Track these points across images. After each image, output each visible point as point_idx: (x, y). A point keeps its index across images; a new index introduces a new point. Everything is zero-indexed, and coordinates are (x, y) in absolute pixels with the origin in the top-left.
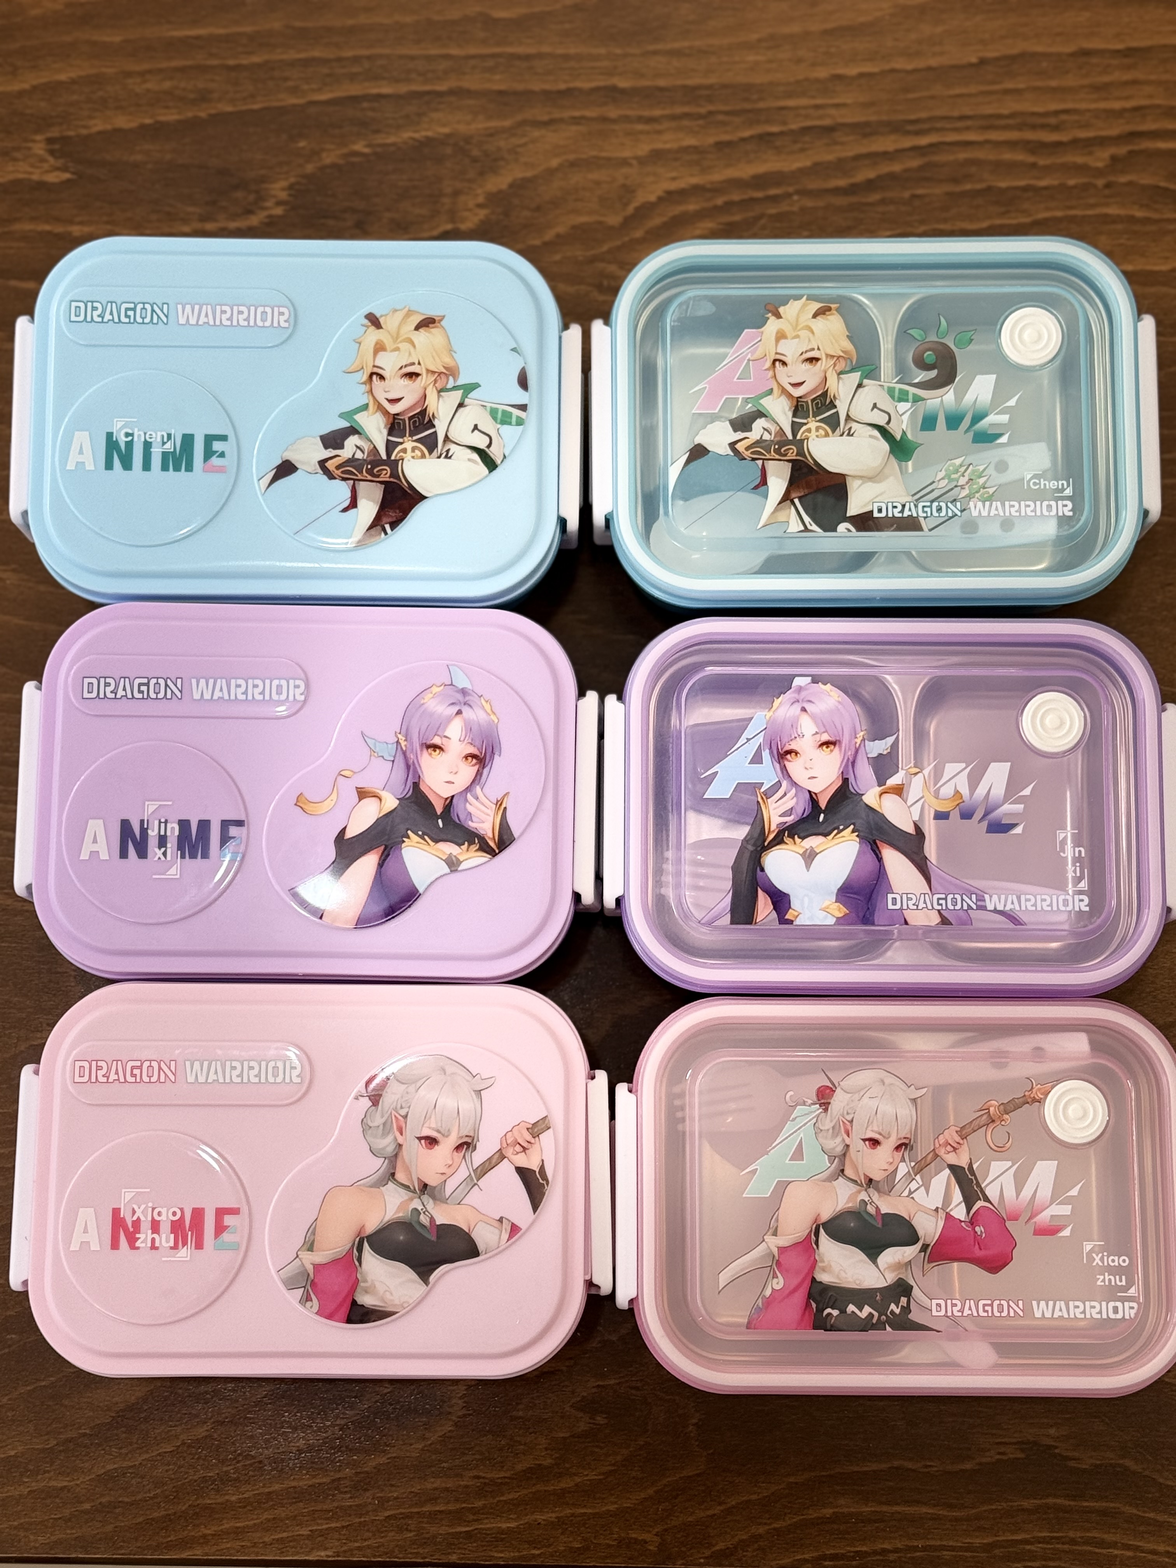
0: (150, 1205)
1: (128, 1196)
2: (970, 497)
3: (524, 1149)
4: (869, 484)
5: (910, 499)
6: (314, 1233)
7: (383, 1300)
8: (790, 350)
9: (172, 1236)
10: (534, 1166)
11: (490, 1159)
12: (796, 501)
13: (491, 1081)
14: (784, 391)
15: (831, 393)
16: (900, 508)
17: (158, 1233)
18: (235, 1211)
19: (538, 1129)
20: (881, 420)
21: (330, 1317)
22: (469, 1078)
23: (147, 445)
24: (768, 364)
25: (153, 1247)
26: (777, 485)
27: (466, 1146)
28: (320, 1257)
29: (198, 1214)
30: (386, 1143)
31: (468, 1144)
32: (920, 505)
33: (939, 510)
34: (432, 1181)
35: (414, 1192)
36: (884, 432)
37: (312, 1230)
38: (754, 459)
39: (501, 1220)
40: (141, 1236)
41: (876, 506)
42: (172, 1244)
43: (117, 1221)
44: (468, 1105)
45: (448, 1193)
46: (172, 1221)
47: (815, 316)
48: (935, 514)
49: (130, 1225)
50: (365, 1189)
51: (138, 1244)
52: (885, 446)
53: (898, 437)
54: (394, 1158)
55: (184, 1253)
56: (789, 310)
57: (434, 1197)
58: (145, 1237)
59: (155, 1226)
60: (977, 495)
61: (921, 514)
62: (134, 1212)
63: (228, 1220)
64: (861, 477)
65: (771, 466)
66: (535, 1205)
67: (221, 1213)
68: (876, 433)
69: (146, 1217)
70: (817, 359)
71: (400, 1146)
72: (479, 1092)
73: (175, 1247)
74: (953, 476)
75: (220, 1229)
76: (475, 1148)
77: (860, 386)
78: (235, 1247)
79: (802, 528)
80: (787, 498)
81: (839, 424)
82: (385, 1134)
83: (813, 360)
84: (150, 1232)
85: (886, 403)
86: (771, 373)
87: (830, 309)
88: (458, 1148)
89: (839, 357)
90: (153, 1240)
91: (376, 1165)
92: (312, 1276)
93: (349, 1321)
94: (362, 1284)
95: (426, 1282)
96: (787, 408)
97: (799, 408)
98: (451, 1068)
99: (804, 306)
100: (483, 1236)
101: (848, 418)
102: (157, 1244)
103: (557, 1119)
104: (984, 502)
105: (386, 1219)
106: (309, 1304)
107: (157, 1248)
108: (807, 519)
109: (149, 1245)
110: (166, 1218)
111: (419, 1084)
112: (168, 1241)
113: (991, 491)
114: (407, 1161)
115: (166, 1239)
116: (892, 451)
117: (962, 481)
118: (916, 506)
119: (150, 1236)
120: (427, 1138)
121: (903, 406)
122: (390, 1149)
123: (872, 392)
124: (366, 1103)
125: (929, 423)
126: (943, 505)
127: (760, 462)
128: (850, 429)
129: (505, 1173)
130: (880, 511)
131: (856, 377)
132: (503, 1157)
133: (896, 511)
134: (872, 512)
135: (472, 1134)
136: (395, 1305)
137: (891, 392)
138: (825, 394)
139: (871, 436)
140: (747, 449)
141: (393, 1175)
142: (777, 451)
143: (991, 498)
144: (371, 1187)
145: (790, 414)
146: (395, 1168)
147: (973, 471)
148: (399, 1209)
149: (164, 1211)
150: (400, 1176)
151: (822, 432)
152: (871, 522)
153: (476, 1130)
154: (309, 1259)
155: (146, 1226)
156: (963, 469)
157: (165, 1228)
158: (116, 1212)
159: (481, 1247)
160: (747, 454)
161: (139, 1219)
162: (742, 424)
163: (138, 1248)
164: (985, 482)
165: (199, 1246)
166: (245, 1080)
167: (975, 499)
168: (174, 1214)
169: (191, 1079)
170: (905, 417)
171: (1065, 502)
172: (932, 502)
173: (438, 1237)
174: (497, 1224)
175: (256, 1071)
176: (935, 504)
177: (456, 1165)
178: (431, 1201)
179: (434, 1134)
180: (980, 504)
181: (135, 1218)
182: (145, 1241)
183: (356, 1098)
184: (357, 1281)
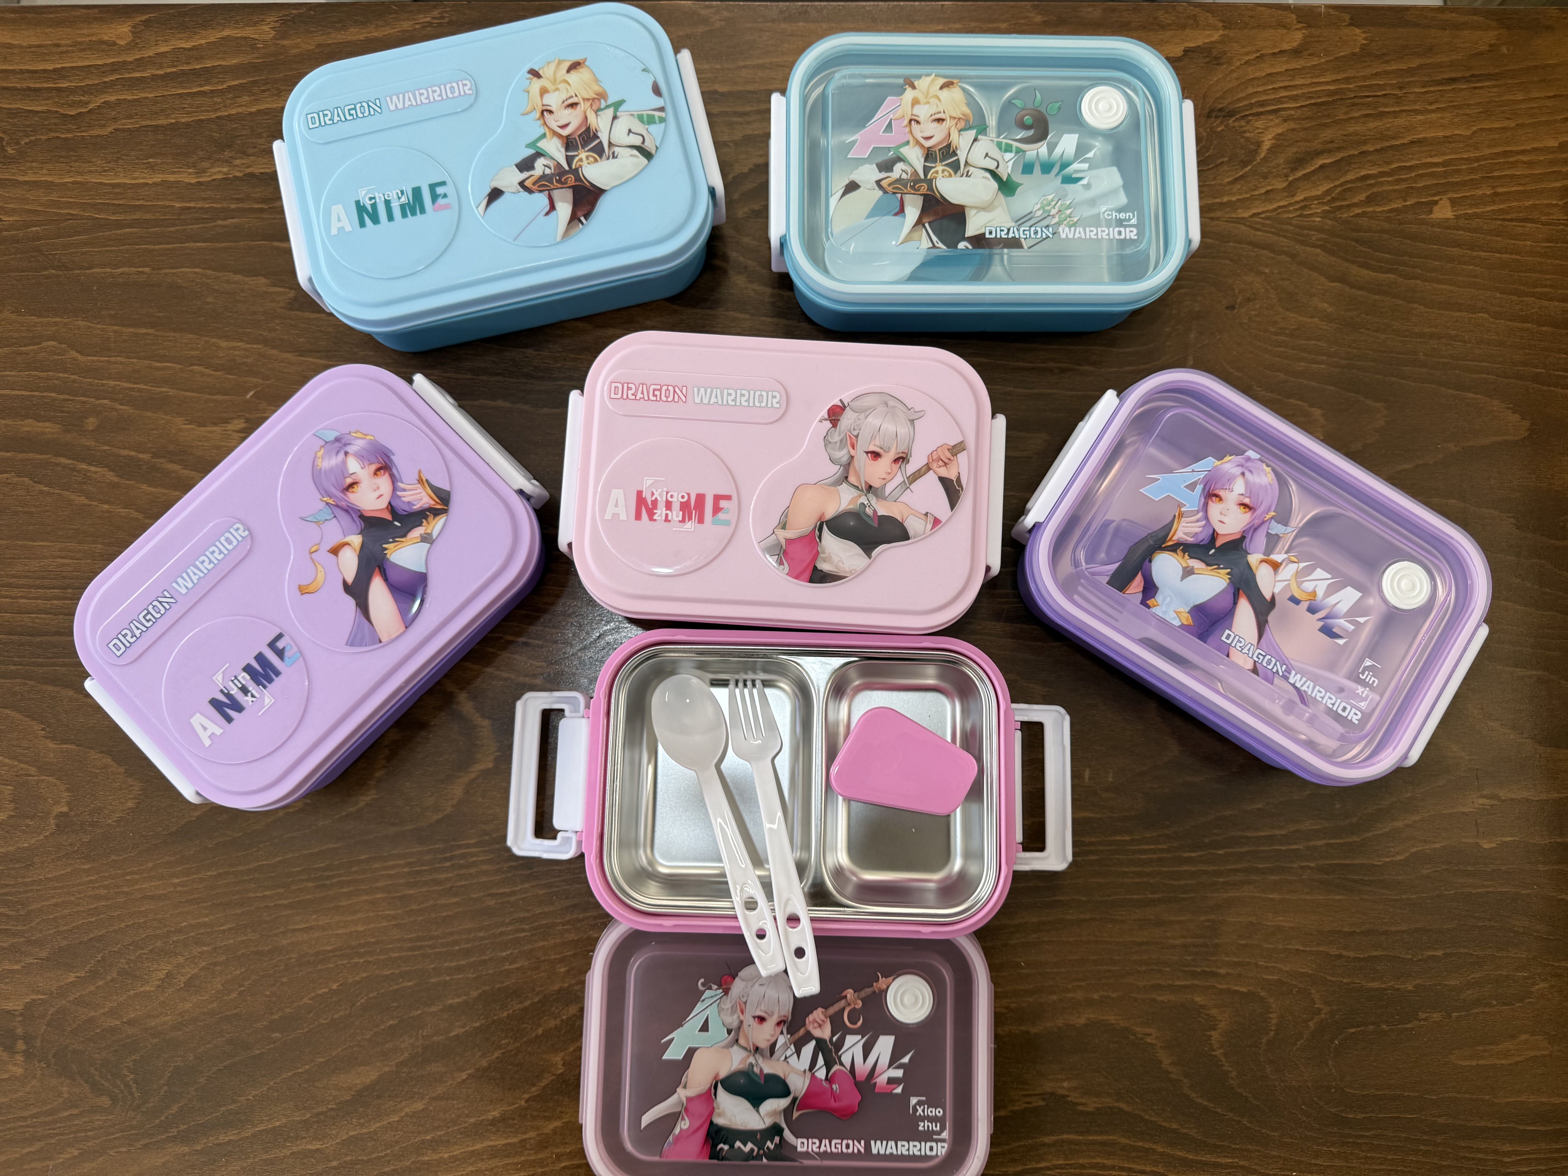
0: (665, 489)
1: (649, 482)
2: (1059, 224)
3: (946, 464)
4: (983, 213)
5: (1013, 224)
6: (786, 516)
7: (837, 567)
8: (923, 112)
9: (681, 513)
10: (953, 476)
11: (919, 470)
12: (927, 225)
13: (921, 414)
14: (918, 143)
15: (954, 145)
16: (1006, 231)
17: (670, 510)
18: (728, 498)
19: (957, 449)
20: (992, 165)
21: (797, 577)
22: (905, 410)
23: (387, 203)
24: (906, 122)
25: (667, 520)
26: (912, 213)
27: (902, 459)
28: (791, 534)
29: (701, 498)
30: (842, 455)
31: (903, 458)
32: (1022, 229)
33: (1036, 233)
34: (876, 484)
35: (862, 490)
36: (994, 174)
37: (785, 514)
38: (894, 193)
39: (926, 514)
40: (658, 512)
41: (988, 229)
42: (680, 518)
43: (640, 500)
44: (903, 430)
45: (887, 493)
46: (681, 503)
47: (941, 88)
48: (1033, 236)
49: (650, 503)
50: (827, 487)
51: (655, 517)
52: (995, 185)
53: (1005, 179)
54: (847, 466)
55: (689, 525)
56: (922, 84)
57: (877, 496)
58: (660, 512)
59: (669, 505)
60: (1065, 222)
61: (1022, 236)
62: (653, 494)
63: (723, 504)
64: (976, 208)
65: (908, 198)
66: (953, 503)
67: (717, 498)
68: (988, 175)
69: (662, 498)
70: (943, 120)
71: (852, 457)
72: (912, 421)
73: (683, 521)
74: (1047, 208)
75: (717, 510)
76: (908, 462)
77: (975, 140)
78: (727, 523)
79: (931, 245)
80: (919, 222)
81: (959, 168)
82: (841, 448)
83: (940, 120)
84: (664, 509)
85: (995, 153)
86: (908, 129)
87: (952, 83)
88: (896, 461)
89: (959, 119)
90: (667, 515)
91: (834, 470)
92: (784, 547)
93: (811, 581)
94: (822, 555)
95: (869, 556)
96: (920, 155)
97: (929, 156)
98: (892, 403)
99: (933, 81)
100: (913, 525)
101: (967, 163)
102: (670, 518)
103: (971, 443)
104: (1070, 227)
105: (841, 509)
106: (782, 567)
107: (669, 521)
108: (934, 238)
109: (664, 518)
110: (676, 500)
111: (867, 413)
112: (677, 516)
113: (1075, 219)
114: (857, 468)
115: (676, 515)
116: (1000, 189)
117: (1053, 212)
118: (1018, 230)
119: (664, 512)
120: (873, 453)
121: (1008, 156)
122: (845, 459)
123: (985, 144)
124: (828, 425)
125: (1028, 169)
126: (1039, 229)
127: (899, 196)
128: (968, 172)
129: (930, 480)
130: (991, 233)
131: (972, 133)
132: (929, 469)
133: (1003, 233)
134: (984, 234)
135: (906, 451)
136: (845, 572)
137: (999, 145)
138: (949, 145)
139: (984, 177)
140: (890, 185)
141: (846, 478)
142: (912, 187)
143: (1075, 225)
144: (830, 485)
145: (922, 160)
146: (848, 472)
147: (1062, 205)
148: (850, 503)
149: (675, 494)
150: (852, 479)
151: (946, 173)
152: (983, 242)
153: (910, 448)
154: (783, 535)
155: (661, 505)
156: (1054, 203)
157: (676, 506)
158: (639, 493)
159: (911, 533)
160: (890, 189)
161: (656, 499)
162: (886, 166)
163: (655, 520)
164: (1071, 213)
165: (701, 520)
166: (738, 404)
167: (1063, 226)
168: (683, 497)
169: (698, 400)
170: (1010, 164)
171: (1131, 229)
172: (1031, 227)
173: (879, 524)
174: (923, 517)
175: (746, 398)
176: (1033, 229)
177: (893, 473)
178: (874, 498)
179: (877, 450)
180: (1067, 229)
181: (653, 498)
182: (660, 515)
183: (821, 421)
184: (818, 553)
